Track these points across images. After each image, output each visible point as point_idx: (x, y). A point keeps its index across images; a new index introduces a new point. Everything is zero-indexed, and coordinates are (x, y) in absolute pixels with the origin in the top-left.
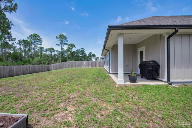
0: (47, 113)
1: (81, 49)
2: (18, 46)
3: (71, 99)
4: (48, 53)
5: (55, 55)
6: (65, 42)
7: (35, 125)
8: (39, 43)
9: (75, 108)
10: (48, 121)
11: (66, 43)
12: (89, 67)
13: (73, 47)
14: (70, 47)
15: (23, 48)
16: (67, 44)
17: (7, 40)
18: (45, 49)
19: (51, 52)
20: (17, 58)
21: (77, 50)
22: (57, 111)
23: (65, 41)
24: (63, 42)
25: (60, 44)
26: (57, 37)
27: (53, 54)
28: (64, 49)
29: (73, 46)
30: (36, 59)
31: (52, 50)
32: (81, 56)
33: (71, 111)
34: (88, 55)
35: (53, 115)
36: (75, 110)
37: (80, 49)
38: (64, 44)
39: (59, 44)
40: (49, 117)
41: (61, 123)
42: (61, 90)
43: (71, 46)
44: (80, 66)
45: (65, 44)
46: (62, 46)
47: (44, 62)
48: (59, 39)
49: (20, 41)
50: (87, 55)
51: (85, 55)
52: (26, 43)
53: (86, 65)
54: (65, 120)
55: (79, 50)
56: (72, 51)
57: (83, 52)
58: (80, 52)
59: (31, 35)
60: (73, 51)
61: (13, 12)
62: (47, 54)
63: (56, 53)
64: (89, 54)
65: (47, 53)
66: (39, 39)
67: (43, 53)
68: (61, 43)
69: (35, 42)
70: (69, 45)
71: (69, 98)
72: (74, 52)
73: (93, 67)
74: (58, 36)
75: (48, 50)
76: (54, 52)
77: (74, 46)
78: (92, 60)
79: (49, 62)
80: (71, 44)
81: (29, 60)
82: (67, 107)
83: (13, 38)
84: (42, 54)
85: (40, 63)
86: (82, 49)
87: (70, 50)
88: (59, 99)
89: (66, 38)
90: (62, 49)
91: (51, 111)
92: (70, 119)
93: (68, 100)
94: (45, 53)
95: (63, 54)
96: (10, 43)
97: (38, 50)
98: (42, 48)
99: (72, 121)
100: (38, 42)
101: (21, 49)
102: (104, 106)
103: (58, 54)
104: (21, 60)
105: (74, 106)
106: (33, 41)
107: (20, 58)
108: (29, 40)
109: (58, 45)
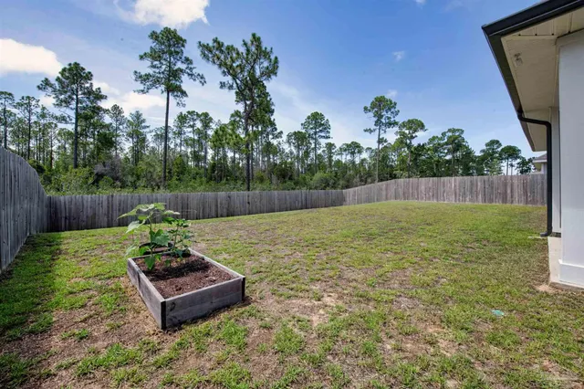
0: (283, 290)
1: (450, 134)
2: (287, 148)
3: (344, 282)
4: (345, 158)
5: (363, 161)
6: (389, 118)
7: (255, 301)
8: (323, 134)
9: (340, 303)
10: (275, 304)
11: (392, 120)
12: (470, 200)
13: (415, 131)
14: (407, 132)
15: (295, 151)
16: (395, 123)
17: (271, 136)
18: (338, 148)
19: (353, 153)
20: (284, 174)
21: (434, 138)
22: (300, 294)
23: (389, 114)
24: (383, 120)
25: (375, 127)
26: (365, 109)
27: (357, 161)
28: (386, 141)
29: (417, 125)
30: (319, 175)
31: (354, 148)
32: (448, 157)
33: (326, 306)
34: (483, 151)
35: (289, 297)
36: (337, 307)
37: (444, 134)
38: (386, 124)
39: (373, 127)
40: (282, 298)
41: (294, 318)
42: (335, 256)
43: (410, 128)
44: (436, 196)
45: (390, 124)
46: (381, 132)
47: (334, 184)
48: (371, 114)
49: (289, 136)
50: (478, 154)
51: (469, 153)
52: (299, 138)
53: (461, 194)
54: (303, 316)
55: (441, 139)
56: (415, 143)
57: (456, 143)
58: (447, 144)
59: (309, 118)
60: (416, 145)
61: (273, 77)
62: (344, 161)
63: (365, 155)
64: (485, 148)
65: (344, 156)
66: (323, 125)
67: (335, 158)
68: (378, 123)
69: (316, 133)
70: (404, 125)
71: (340, 277)
72: (421, 148)
73: (491, 201)
74: (369, 106)
75: (345, 150)
76: (360, 152)
77: (422, 126)
78: (500, 171)
79: (348, 181)
80: (410, 122)
81: (304, 179)
82: (325, 295)
83: (278, 131)
84: (330, 160)
85: (326, 184)
86: (453, 131)
87: (408, 141)
88: (319, 271)
89: (391, 106)
90: (380, 141)
91: (292, 289)
92: (315, 318)
93: (336, 281)
94: (339, 157)
95: (385, 158)
96: (275, 142)
97: (324, 151)
98: (330, 146)
99: (315, 325)
100: (321, 131)
101: (291, 153)
102: (430, 330)
103: (371, 157)
104: (291, 179)
105: (340, 297)
106: (312, 132)
107: (290, 174)
108: (304, 131)
109: (370, 131)
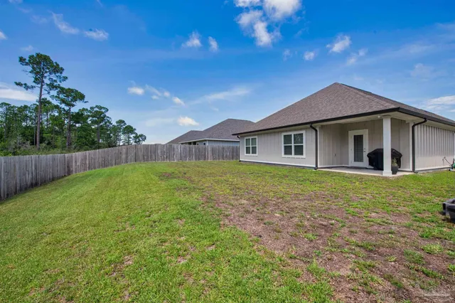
1: (97, 109)
6: (54, 81)
24: (46, 81)
26: (22, 60)
29: (75, 95)
37: (92, 108)
38: (50, 85)
43: (69, 96)
46: (44, 92)
48: (29, 68)
57: (101, 117)
58: (93, 117)
60: (74, 112)
68: (38, 80)
70: (63, 93)
74: (27, 58)
77: (82, 97)
86: (101, 108)
89: (57, 69)
90: (41, 101)
109: (27, 87)
